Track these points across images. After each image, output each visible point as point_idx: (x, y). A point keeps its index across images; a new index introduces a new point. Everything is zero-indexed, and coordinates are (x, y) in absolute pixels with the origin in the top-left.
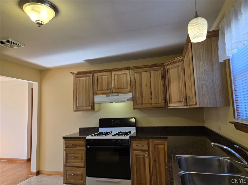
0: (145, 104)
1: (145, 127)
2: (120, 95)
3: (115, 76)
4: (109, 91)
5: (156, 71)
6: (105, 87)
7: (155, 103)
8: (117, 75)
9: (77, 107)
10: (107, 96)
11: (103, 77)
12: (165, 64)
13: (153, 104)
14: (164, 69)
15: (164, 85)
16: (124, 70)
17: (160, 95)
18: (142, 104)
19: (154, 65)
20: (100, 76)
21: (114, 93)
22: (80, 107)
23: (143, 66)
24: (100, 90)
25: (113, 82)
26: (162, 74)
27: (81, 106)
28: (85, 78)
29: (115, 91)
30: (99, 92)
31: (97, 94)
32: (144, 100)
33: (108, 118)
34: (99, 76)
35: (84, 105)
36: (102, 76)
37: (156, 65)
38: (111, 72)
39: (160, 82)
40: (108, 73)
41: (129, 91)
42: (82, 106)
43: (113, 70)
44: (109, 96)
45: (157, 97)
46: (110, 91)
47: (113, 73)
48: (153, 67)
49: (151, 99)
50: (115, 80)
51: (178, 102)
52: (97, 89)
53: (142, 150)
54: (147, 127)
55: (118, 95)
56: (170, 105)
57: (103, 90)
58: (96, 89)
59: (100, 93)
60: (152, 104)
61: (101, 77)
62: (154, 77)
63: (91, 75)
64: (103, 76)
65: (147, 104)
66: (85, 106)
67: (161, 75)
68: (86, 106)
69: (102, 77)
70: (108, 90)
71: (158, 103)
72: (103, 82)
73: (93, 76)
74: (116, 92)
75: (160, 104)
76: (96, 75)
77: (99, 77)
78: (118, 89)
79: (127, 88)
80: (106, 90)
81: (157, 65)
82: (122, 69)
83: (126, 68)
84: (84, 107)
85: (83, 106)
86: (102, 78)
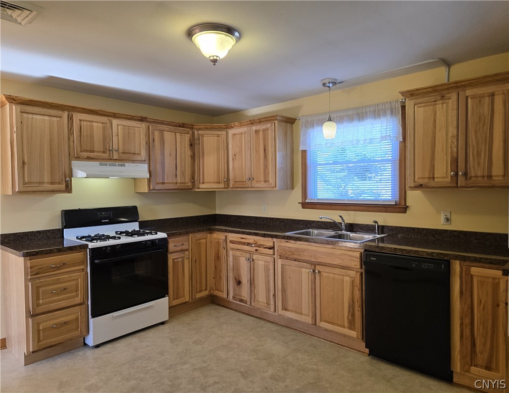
0: (167, 183)
1: (148, 221)
2: (127, 164)
3: (119, 128)
4: (106, 155)
5: (183, 134)
6: (98, 146)
7: (181, 183)
8: (121, 127)
9: (25, 183)
10: (101, 164)
11: (94, 124)
12: (194, 127)
13: (178, 184)
14: (193, 133)
15: (193, 157)
16: (135, 120)
17: (187, 172)
18: (163, 183)
19: (181, 125)
20: (87, 121)
21: (115, 161)
22: (34, 183)
23: (167, 122)
24: (86, 151)
25: (115, 139)
26: (190, 140)
27: (37, 183)
28: (47, 118)
29: (119, 157)
30: (85, 154)
31: (78, 158)
32: (166, 178)
33: (81, 208)
34: (84, 121)
35: (46, 181)
36: (90, 121)
37: (183, 125)
38: (111, 118)
39: (188, 153)
40: (105, 119)
41: (144, 159)
42: (40, 183)
43: (115, 116)
44: (106, 165)
45: (183, 174)
46: (110, 156)
47: (115, 122)
48: (180, 126)
49: (176, 176)
50: (118, 135)
51: (214, 182)
52: (79, 148)
53: (182, 251)
54: (151, 220)
55: (124, 165)
56: (201, 186)
57: (93, 152)
58: (77, 148)
59: (87, 157)
60: (176, 183)
61: (89, 123)
62: (181, 142)
63: (65, 114)
64: (92, 122)
65: (170, 183)
66: (48, 183)
67: (188, 142)
68: (52, 183)
69: (91, 124)
70: (104, 152)
71: (185, 183)
72: (93, 134)
73: (70, 118)
74: (120, 159)
75: (186, 184)
76: (77, 117)
77: (85, 123)
78: (124, 153)
79: (139, 154)
80: (99, 152)
81: (185, 125)
82: (131, 118)
83: (140, 118)
84: (45, 185)
85: (43, 183)
86: (92, 127)
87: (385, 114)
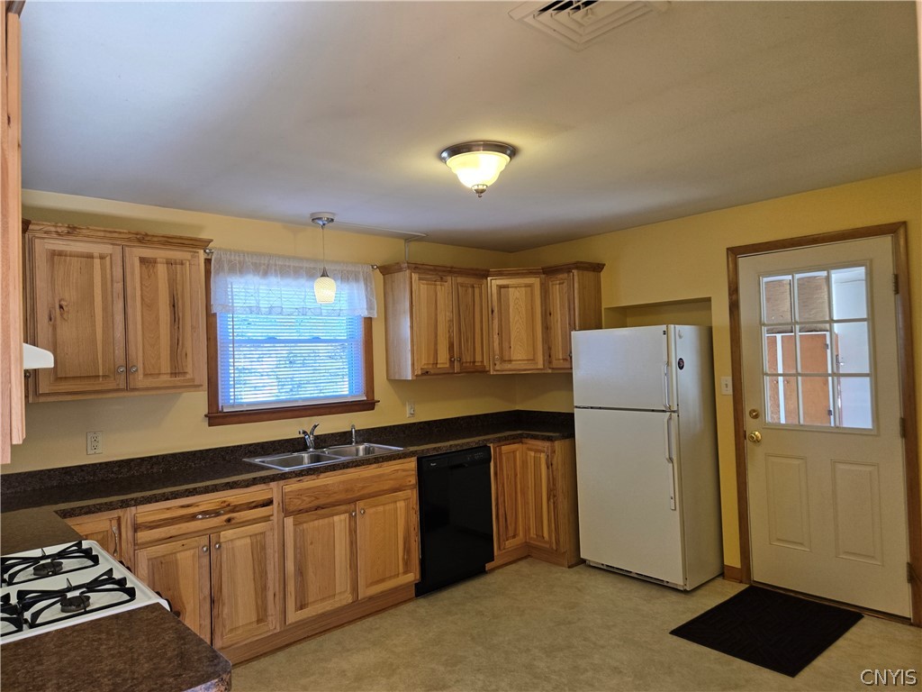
87: (357, 280)
